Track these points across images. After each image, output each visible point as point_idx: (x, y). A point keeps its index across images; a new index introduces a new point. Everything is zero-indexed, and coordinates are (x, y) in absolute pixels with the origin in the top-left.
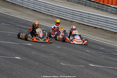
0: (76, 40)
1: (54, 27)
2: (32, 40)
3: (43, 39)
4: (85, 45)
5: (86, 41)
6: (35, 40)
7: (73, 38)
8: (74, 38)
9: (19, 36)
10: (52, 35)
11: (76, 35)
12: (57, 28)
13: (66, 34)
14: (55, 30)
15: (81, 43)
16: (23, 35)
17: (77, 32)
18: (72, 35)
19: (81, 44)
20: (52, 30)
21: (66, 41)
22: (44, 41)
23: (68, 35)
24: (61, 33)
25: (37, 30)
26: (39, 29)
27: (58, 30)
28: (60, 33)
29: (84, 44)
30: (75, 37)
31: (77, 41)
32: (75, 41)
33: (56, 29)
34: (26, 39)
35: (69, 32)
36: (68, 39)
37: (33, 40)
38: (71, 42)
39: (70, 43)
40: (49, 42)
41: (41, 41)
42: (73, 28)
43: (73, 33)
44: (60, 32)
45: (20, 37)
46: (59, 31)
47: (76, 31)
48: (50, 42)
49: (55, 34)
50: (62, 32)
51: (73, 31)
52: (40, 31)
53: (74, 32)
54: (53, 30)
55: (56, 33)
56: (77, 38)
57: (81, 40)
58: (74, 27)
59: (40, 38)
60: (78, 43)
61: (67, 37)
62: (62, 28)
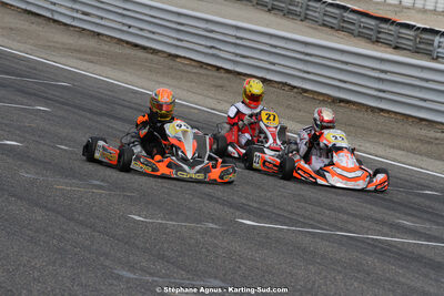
0: (339, 171)
1: (239, 114)
2: (149, 170)
3: (198, 168)
4: (376, 191)
5: (380, 177)
6: (163, 169)
8: (332, 164)
9: (89, 150)
10: (230, 148)
11: (340, 149)
12: (251, 116)
13: (294, 147)
14: (240, 123)
15: (361, 185)
16: (107, 149)
17: (343, 135)
18: (321, 149)
19: (362, 190)
20: (228, 126)
21: (295, 174)
22: (201, 176)
23: (303, 149)
24: (271, 140)
25: (172, 129)
26: (179, 122)
27: (254, 126)
28: (266, 138)
29: (372, 188)
30: (335, 158)
31: (345, 174)
32: (336, 178)
33: (246, 120)
34: (124, 166)
35: (307, 136)
36: (303, 164)
37: (154, 170)
38: (320, 181)
39: (316, 183)
40: (221, 177)
41: (191, 173)
42: (322, 121)
43: (323, 142)
45: (97, 155)
46: (257, 131)
47: (338, 133)
48: (227, 179)
49: (243, 141)
50: (273, 135)
51: (326, 132)
52: (185, 132)
53: (330, 137)
54: (232, 125)
55: (247, 136)
56: (344, 164)
57: (359, 173)
58: (327, 115)
59: (185, 160)
60: (350, 185)
61: (298, 157)
62: (272, 118)
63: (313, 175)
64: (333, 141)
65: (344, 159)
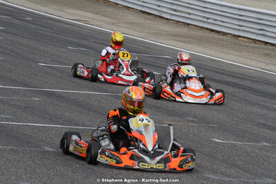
0: (190, 92)
1: (108, 53)
4: (215, 104)
5: (218, 95)
7: (183, 86)
8: (186, 88)
10: (99, 76)
11: (190, 78)
13: (164, 78)
15: (204, 100)
17: (194, 69)
18: (180, 78)
19: (206, 104)
21: (162, 95)
23: (169, 80)
29: (212, 102)
30: (188, 84)
31: (194, 94)
32: (188, 96)
35: (172, 71)
36: (168, 89)
38: (178, 99)
39: (175, 101)
42: (182, 60)
43: (181, 74)
44: (120, 64)
47: (191, 68)
49: (109, 70)
50: (127, 66)
53: (185, 70)
55: (112, 67)
56: (193, 88)
57: (203, 93)
58: (185, 57)
60: (197, 101)
61: (166, 84)
62: (126, 55)
63: (173, 95)
64: (186, 73)
65: (194, 84)
